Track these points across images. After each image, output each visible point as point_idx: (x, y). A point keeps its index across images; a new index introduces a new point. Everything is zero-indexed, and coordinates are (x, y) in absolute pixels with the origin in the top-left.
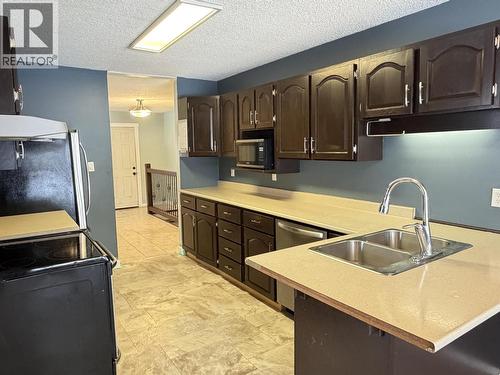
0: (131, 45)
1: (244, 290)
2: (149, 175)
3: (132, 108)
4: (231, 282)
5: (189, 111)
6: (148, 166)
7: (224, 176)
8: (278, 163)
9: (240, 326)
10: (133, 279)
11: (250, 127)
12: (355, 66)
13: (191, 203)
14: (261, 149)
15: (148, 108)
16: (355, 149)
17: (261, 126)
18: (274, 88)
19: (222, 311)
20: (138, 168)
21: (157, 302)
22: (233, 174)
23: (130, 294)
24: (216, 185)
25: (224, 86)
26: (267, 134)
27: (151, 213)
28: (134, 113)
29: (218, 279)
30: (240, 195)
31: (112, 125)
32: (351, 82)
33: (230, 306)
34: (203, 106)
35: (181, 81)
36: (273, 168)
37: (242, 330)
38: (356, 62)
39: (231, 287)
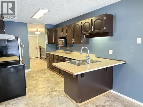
0: (32, 17)
1: (60, 75)
2: (40, 49)
3: (35, 31)
4: (57, 74)
5: (48, 32)
6: (40, 47)
7: (57, 49)
8: (67, 45)
9: (57, 82)
10: (34, 73)
11: (61, 36)
12: (81, 22)
13: (48, 55)
14: (63, 42)
15: (39, 31)
16: (82, 41)
17: (64, 36)
18: (66, 27)
19: (53, 80)
20: (38, 47)
21: (38, 78)
22: (59, 48)
23: (32, 76)
24: (55, 51)
25: (57, 26)
26: (65, 38)
27: (41, 59)
28: (36, 33)
29: (55, 73)
30: (61, 53)
31: (29, 36)
32: (81, 26)
33: (56, 79)
34: (51, 31)
35: (46, 25)
36: (66, 46)
37: (57, 83)
38: (81, 21)
39: (57, 75)
